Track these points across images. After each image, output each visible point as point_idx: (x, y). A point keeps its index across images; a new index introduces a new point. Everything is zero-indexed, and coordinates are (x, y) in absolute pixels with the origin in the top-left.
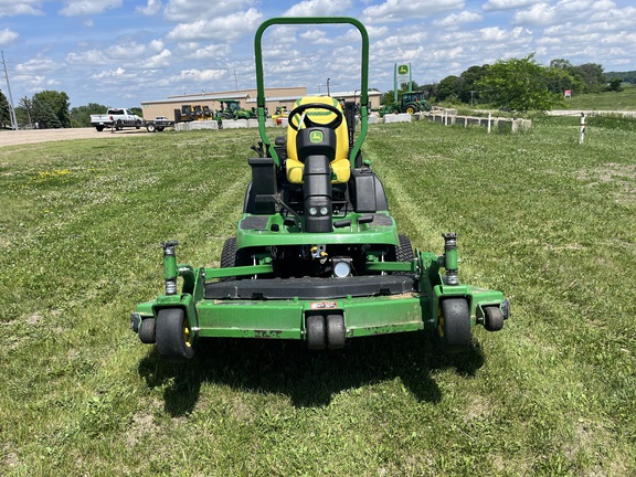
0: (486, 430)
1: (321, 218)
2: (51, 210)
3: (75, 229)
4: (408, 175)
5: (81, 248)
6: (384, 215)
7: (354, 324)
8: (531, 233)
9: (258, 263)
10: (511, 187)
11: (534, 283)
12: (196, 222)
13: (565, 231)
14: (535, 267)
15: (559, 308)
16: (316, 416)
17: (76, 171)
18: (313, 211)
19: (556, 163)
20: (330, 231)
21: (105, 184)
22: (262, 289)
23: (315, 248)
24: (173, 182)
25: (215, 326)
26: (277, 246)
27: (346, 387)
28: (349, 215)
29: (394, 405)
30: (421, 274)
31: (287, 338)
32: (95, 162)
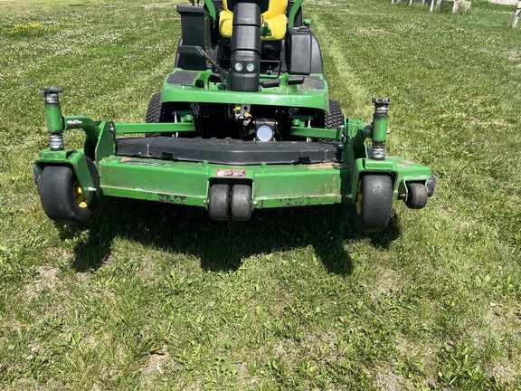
0: (393, 309)
1: (246, 75)
2: (15, 59)
3: (32, 77)
4: (351, 46)
5: (32, 95)
6: (317, 78)
7: (265, 194)
8: (460, 106)
9: (179, 121)
10: (446, 62)
11: (458, 156)
12: (147, 77)
13: (493, 107)
14: (461, 141)
15: (481, 183)
16: (223, 282)
17: (48, 25)
18: (238, 67)
19: (490, 42)
20: (256, 90)
21: (71, 37)
22: (174, 149)
23: (238, 108)
24: (133, 39)
25: (119, 185)
26: (200, 104)
27: (256, 252)
28: (283, 76)
29: (303, 274)
30: (346, 144)
31: (191, 204)
32: (66, 18)
